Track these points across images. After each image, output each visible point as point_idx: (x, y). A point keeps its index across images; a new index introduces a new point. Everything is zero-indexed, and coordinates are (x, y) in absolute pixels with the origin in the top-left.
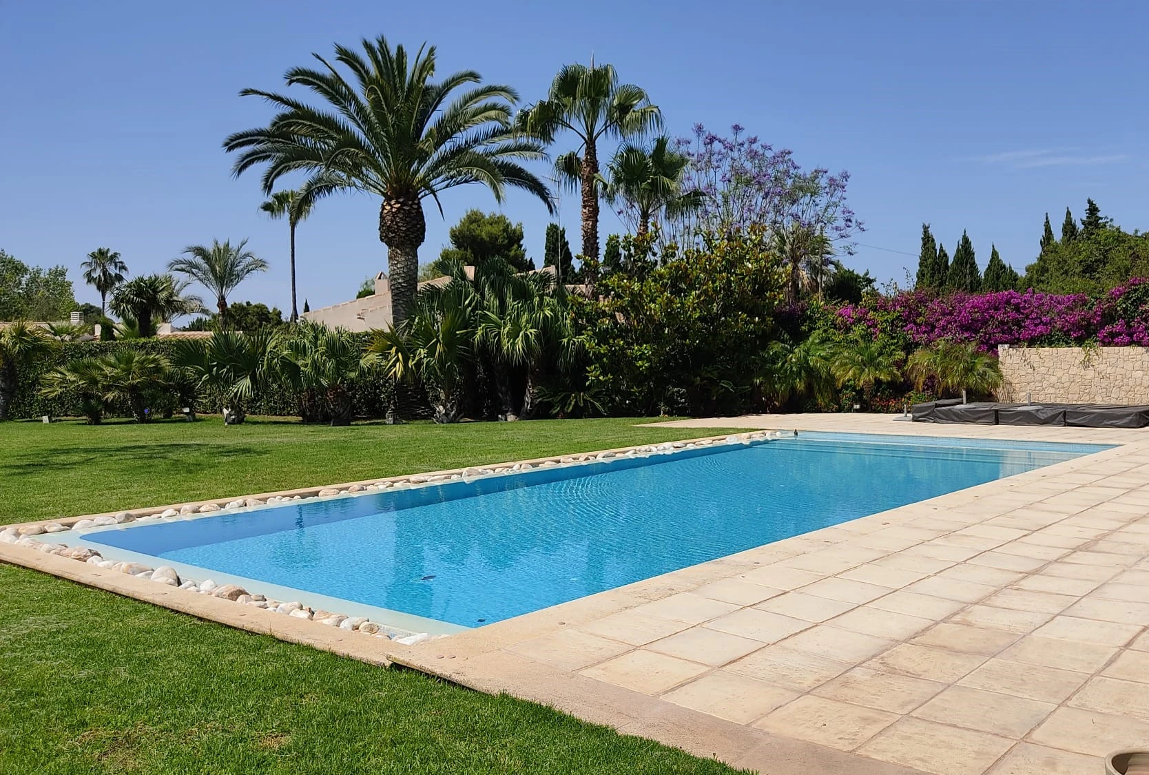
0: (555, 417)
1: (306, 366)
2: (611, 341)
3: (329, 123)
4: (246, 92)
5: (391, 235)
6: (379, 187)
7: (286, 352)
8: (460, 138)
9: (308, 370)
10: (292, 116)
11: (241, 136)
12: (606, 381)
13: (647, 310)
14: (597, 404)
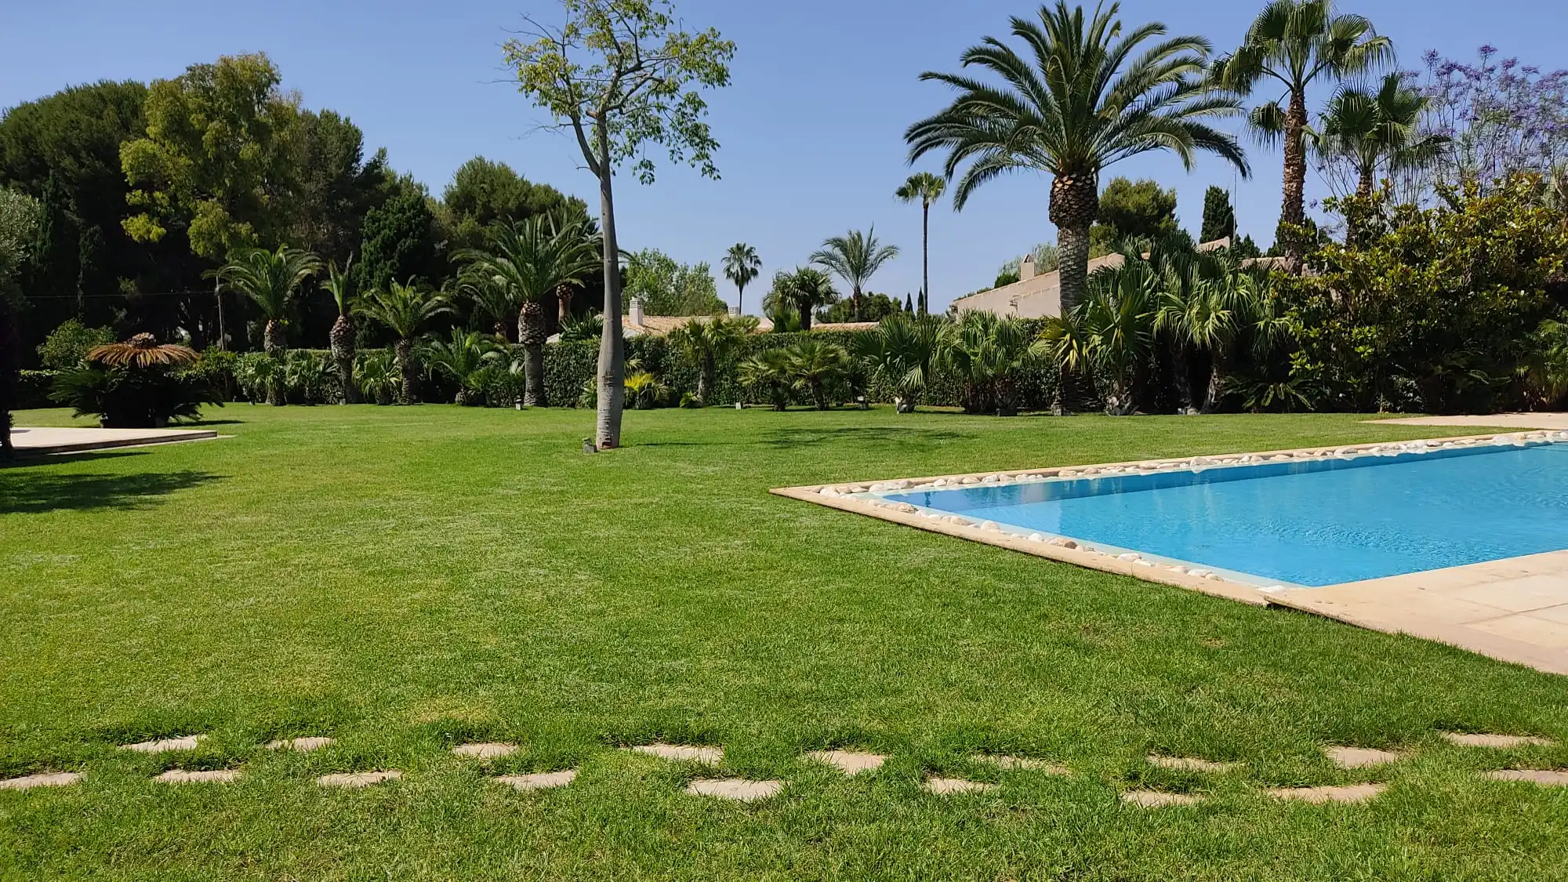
0: (1248, 410)
1: (976, 355)
2: (1324, 323)
3: (1007, 102)
4: (926, 76)
5: (1062, 214)
6: (1051, 164)
7: (958, 341)
8: (1141, 101)
9: (978, 359)
10: (972, 98)
11: (920, 126)
12: (1314, 371)
13: (1373, 285)
14: (1301, 397)
